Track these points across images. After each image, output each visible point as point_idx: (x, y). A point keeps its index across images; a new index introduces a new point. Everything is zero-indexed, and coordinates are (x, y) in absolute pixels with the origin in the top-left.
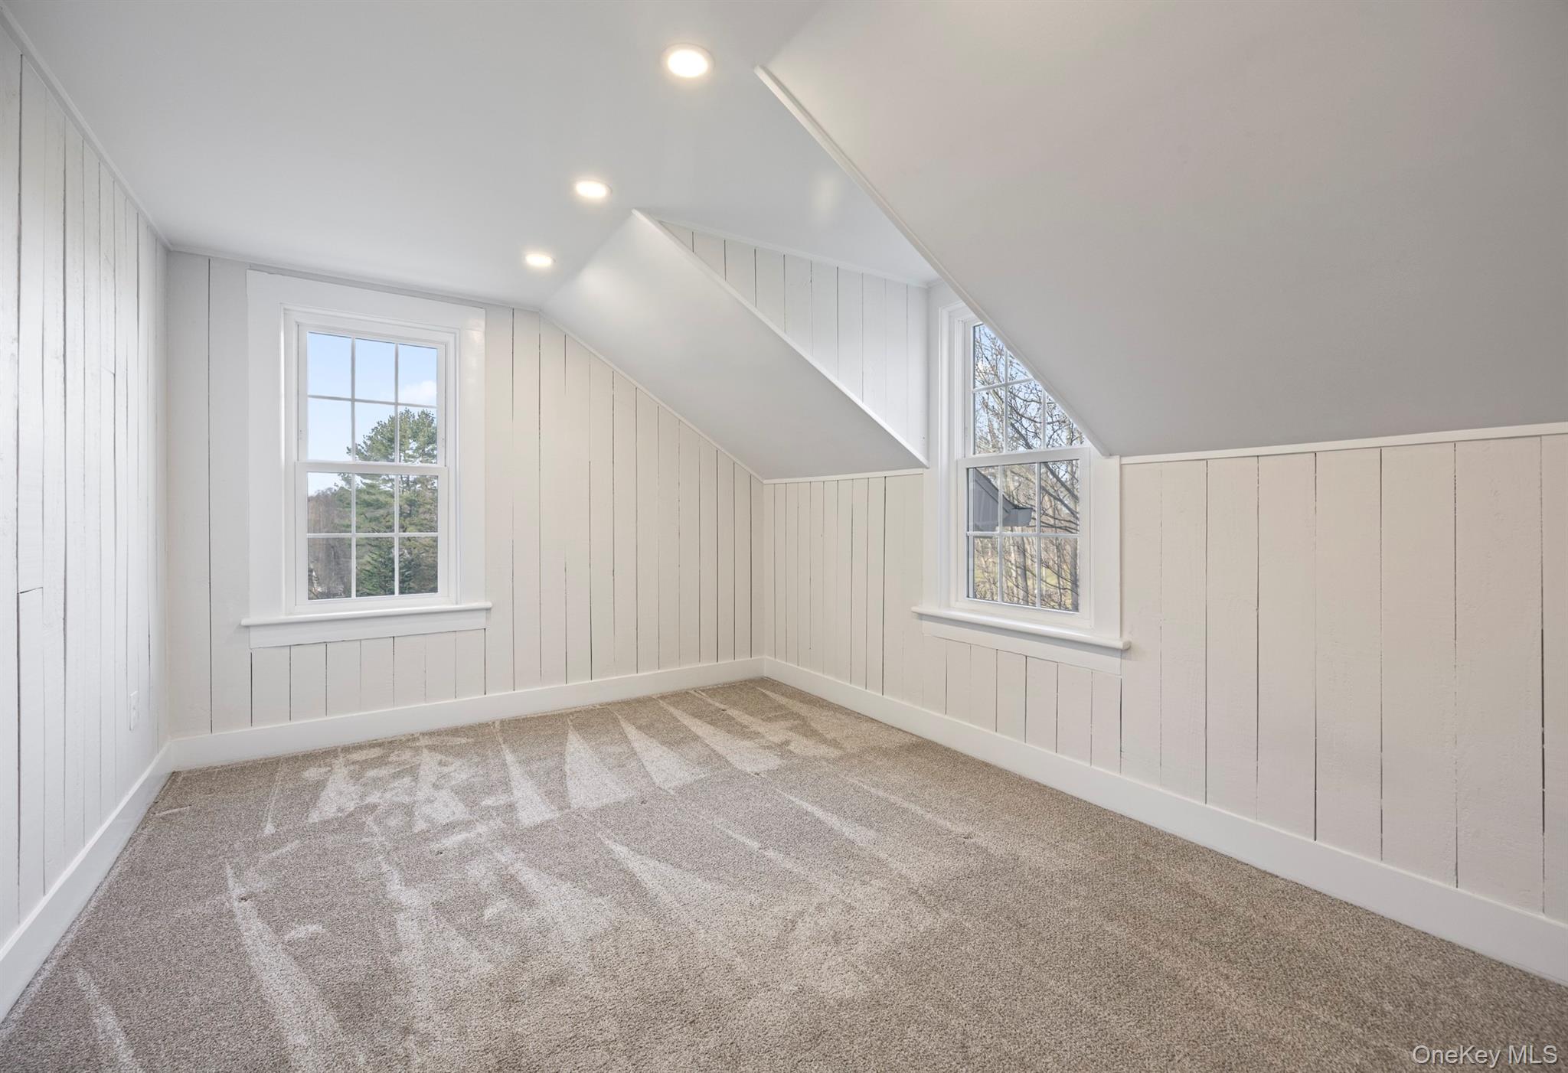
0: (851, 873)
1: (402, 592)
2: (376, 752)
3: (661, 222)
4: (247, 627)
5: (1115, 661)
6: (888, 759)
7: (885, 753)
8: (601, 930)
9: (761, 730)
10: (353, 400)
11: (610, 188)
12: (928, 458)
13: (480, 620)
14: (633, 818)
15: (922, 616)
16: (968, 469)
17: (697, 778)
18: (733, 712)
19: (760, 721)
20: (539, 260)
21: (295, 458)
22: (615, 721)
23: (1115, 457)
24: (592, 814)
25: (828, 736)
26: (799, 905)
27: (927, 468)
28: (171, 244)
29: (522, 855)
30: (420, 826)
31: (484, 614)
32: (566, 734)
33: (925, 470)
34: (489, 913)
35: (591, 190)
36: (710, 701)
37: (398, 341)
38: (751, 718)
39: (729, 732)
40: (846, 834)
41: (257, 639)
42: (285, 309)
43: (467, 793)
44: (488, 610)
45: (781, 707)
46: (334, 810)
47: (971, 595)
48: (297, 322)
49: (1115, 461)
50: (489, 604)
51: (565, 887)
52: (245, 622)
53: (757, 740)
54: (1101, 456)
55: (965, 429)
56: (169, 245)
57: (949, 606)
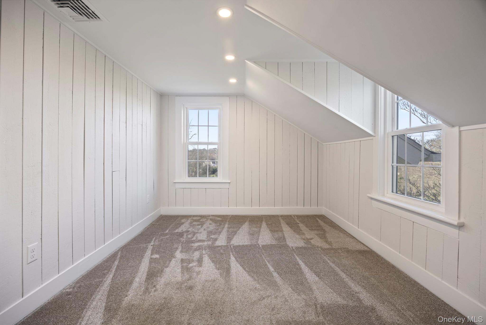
0: (297, 290)
1: (209, 177)
2: (199, 218)
3: (254, 62)
4: (175, 183)
5: (456, 231)
6: (347, 254)
7: (348, 251)
8: (211, 279)
9: (305, 233)
10: (198, 126)
11: (235, 56)
12: (375, 132)
13: (227, 186)
14: (243, 251)
15: (372, 199)
16: (393, 136)
17: (272, 243)
18: (301, 225)
19: (308, 230)
20: (233, 81)
21: (185, 141)
22: (262, 221)
23: (457, 127)
24: (234, 247)
25: (329, 240)
26: (270, 294)
27: (375, 137)
28: (161, 93)
29: (209, 253)
30: (194, 238)
31: (228, 184)
32: (245, 222)
33: (374, 137)
34: (191, 265)
35: (230, 58)
36: (296, 220)
37: (209, 109)
38: (306, 228)
39: (294, 231)
40: (307, 276)
41: (177, 186)
42: (183, 105)
43: (210, 233)
44: (229, 183)
45: (320, 226)
46: (181, 230)
47: (395, 191)
48: (186, 108)
49: (456, 129)
50: (229, 182)
51: (212, 264)
52: (174, 181)
53: (301, 236)
54: (448, 127)
55: (393, 119)
56: (161, 94)
57: (383, 195)
